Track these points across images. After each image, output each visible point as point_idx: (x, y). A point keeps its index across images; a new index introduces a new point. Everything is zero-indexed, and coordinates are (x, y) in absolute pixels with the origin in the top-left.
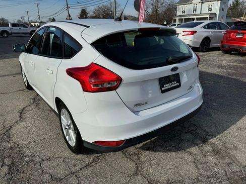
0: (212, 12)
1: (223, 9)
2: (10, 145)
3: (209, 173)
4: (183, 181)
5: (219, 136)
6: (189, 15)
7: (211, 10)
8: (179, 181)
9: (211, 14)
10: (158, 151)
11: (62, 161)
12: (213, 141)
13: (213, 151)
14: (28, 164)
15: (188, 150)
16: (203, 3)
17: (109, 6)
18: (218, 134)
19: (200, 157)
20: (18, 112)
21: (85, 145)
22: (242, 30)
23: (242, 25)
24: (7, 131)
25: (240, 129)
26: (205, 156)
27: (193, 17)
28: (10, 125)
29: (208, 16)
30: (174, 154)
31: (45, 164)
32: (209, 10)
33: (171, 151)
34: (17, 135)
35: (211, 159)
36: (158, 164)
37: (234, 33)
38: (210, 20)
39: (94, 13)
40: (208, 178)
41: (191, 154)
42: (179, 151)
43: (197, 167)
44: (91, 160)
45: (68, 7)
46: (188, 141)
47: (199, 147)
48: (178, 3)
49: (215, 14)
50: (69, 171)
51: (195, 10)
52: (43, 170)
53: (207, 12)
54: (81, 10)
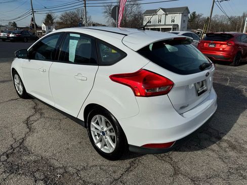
0: (175, 23)
1: (184, 21)
2: (33, 158)
3: (236, 166)
4: (219, 175)
5: (228, 134)
6: (154, 25)
7: (174, 22)
8: (216, 175)
9: (174, 25)
10: (184, 151)
11: (99, 169)
12: (225, 138)
13: (230, 146)
14: (63, 176)
15: (210, 147)
16: (166, 14)
17: (76, 12)
18: (227, 132)
19: (222, 153)
20: (23, 122)
21: (130, 149)
22: (213, 40)
23: (213, 36)
24: (21, 144)
25: (242, 126)
26: (226, 151)
27: (158, 27)
28: (21, 137)
29: (171, 27)
30: (199, 152)
31: (82, 174)
32: (172, 22)
33: (196, 150)
34: (35, 147)
35: (232, 153)
36: (191, 162)
37: (207, 43)
38: (173, 30)
39: (61, 19)
40: (237, 170)
41: (214, 151)
42: (203, 149)
43: (224, 162)
44: (128, 166)
45: (33, 12)
46: (206, 139)
47: (217, 145)
48: (144, 13)
49: (177, 25)
50: (111, 178)
51: (160, 21)
52: (84, 181)
53: (171, 23)
54: (46, 15)
